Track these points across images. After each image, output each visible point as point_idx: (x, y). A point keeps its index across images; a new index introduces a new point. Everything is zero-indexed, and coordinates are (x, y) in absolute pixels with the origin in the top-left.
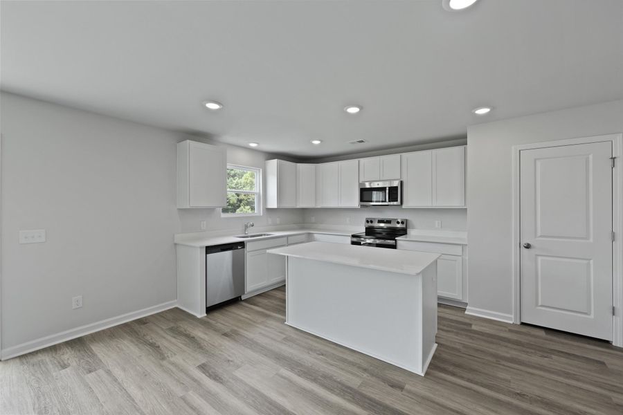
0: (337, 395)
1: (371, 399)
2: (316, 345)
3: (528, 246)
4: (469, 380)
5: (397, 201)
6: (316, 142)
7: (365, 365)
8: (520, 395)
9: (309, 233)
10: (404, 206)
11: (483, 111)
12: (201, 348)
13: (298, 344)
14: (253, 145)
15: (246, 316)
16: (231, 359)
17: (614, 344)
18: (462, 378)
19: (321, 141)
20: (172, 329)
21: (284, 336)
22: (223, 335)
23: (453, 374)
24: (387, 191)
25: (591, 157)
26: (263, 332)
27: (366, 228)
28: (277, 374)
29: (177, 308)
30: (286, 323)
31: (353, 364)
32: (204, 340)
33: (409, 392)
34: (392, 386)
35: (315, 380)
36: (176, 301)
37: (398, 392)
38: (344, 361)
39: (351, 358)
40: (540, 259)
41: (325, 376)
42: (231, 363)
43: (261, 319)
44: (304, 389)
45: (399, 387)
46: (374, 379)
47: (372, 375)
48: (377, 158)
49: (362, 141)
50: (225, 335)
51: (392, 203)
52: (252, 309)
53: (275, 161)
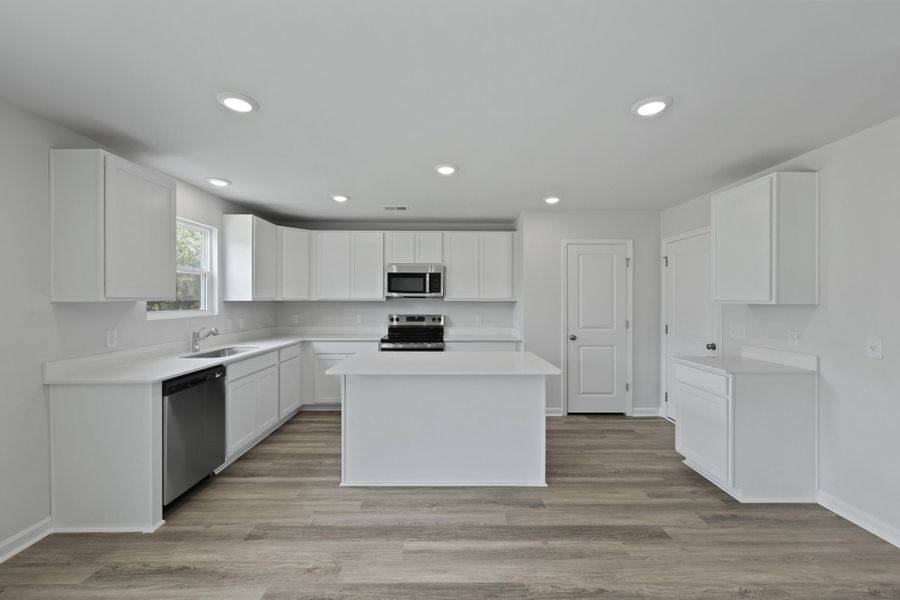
0: (497, 539)
1: (530, 528)
2: (414, 497)
3: (574, 338)
4: (580, 475)
5: (439, 291)
6: (341, 199)
7: (490, 498)
8: (617, 473)
9: (303, 342)
10: (445, 299)
11: (552, 201)
12: (224, 576)
13: (390, 506)
14: (218, 184)
15: (256, 496)
16: (310, 566)
17: (627, 415)
18: (573, 475)
19: (349, 198)
20: (98, 576)
21: (360, 503)
22: (246, 539)
23: (566, 475)
24: (428, 279)
25: (615, 256)
26: (317, 509)
27: (389, 329)
28: (404, 552)
29: (55, 535)
30: (342, 485)
31: (479, 502)
32: (217, 562)
33: (551, 505)
34: (534, 507)
35: (457, 537)
36: (49, 519)
37: (542, 510)
38: (466, 502)
39: (470, 496)
40: (581, 348)
41: (465, 527)
42: (317, 571)
43: (293, 494)
44: (456, 552)
45: (539, 505)
46: (511, 508)
47: (508, 505)
48: (411, 234)
49: (404, 209)
50: (250, 537)
51: (433, 294)
52: (255, 483)
53: (249, 218)
